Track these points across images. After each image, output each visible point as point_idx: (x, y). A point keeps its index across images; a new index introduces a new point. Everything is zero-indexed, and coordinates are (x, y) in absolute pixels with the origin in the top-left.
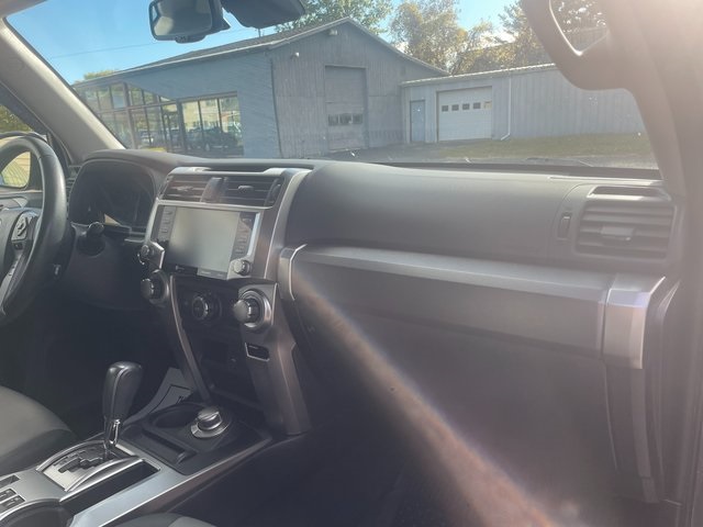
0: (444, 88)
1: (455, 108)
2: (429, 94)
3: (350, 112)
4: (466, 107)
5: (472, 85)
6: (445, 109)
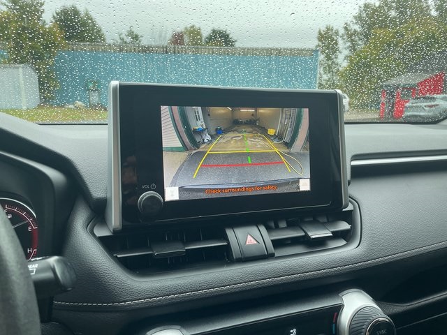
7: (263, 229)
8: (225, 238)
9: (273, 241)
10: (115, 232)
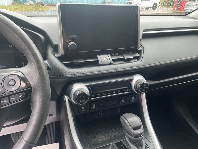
7: (109, 55)
8: (97, 58)
9: (112, 59)
10: (62, 55)
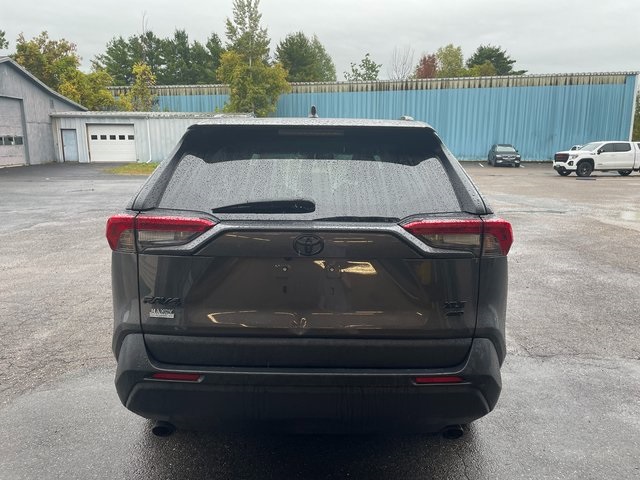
0: (92, 121)
1: (104, 137)
2: (79, 125)
3: (12, 135)
4: (113, 137)
5: (117, 122)
6: (94, 137)
